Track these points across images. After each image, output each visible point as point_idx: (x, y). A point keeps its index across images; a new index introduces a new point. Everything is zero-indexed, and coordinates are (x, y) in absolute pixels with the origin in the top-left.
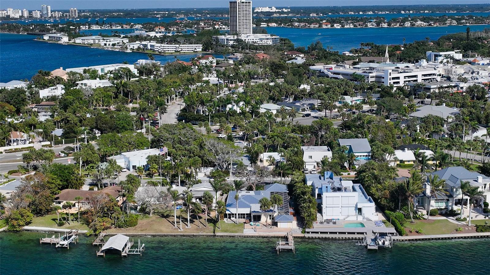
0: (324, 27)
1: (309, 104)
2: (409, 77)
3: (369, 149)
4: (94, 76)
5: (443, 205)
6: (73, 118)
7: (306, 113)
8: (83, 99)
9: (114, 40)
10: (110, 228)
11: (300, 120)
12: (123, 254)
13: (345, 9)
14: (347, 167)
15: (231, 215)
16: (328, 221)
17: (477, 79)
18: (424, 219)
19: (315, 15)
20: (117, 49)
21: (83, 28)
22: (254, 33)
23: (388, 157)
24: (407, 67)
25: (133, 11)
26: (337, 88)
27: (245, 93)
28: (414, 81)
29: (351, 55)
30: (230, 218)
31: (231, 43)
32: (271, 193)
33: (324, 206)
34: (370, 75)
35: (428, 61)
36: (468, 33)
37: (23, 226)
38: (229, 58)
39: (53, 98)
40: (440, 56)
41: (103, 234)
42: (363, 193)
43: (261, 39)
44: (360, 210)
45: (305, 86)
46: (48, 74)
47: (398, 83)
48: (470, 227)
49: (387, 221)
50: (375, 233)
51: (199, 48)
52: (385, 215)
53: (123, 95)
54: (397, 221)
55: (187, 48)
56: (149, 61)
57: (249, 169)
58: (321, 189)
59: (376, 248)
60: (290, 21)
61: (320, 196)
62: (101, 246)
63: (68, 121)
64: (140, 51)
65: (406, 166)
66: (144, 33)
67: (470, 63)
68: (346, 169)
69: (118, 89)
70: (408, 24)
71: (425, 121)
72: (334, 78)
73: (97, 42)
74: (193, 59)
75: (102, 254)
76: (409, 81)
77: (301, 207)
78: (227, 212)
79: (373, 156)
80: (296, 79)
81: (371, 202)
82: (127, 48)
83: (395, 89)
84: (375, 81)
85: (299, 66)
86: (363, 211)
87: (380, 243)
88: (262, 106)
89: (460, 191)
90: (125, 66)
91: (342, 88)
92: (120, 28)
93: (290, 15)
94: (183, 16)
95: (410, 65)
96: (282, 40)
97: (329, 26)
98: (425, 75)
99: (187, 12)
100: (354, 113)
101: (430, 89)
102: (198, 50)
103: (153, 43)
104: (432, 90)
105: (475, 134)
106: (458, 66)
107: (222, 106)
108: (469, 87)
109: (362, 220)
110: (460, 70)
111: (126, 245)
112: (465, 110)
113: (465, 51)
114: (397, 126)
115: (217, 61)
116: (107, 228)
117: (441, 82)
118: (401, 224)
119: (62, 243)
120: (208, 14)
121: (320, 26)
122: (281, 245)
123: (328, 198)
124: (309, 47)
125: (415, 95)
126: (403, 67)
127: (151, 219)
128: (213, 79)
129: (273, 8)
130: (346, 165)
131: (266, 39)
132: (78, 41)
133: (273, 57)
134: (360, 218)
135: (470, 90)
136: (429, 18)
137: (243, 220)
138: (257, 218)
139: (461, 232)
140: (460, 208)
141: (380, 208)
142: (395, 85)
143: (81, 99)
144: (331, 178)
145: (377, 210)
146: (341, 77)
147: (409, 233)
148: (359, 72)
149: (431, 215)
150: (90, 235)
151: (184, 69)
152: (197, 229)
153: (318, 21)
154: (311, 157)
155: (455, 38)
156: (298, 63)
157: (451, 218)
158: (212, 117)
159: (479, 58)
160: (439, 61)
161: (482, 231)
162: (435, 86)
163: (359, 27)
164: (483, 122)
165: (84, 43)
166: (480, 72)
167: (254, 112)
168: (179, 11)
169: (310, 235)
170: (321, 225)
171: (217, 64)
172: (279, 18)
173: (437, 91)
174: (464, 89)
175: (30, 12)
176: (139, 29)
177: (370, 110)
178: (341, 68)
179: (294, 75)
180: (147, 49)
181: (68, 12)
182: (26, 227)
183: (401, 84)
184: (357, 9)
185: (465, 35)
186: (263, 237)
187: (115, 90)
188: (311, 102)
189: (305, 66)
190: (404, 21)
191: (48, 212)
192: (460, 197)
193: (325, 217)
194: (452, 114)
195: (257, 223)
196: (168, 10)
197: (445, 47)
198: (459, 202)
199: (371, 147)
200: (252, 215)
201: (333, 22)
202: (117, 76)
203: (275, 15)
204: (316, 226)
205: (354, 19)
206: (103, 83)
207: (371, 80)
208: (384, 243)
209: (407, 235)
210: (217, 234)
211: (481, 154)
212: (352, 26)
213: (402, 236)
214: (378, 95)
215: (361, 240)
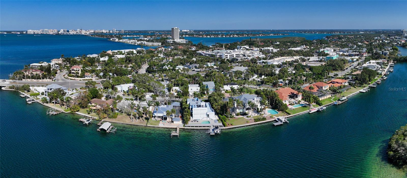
0: (204, 37)
1: (195, 66)
2: (231, 55)
3: (215, 86)
4: (121, 53)
5: (241, 111)
6: (108, 69)
7: (193, 69)
8: (114, 62)
9: (132, 41)
10: (106, 118)
11: (191, 73)
12: (107, 132)
13: (212, 31)
14: (206, 93)
15: (155, 117)
16: (195, 121)
17: (254, 55)
18: (234, 117)
19: (202, 33)
20: (133, 44)
21: (124, 36)
22: (180, 39)
23: (221, 89)
24: (231, 51)
25: (142, 31)
26: (205, 60)
27: (172, 61)
28: (233, 57)
29: (212, 47)
30: (154, 118)
31: (171, 42)
32: (173, 106)
33: (193, 114)
34: (218, 55)
35: (237, 49)
36: (250, 39)
37: (76, 112)
38: (169, 48)
39: (104, 61)
40: (242, 47)
41: (103, 120)
42: (210, 107)
43: (182, 41)
44: (208, 115)
45: (194, 59)
46: (106, 52)
47: (227, 57)
48: (252, 120)
49: (219, 120)
50: (214, 126)
51: (160, 44)
52: (219, 117)
53: (129, 61)
54: (223, 120)
55: (156, 44)
56: (141, 49)
57: (167, 94)
58: (192, 106)
59: (214, 134)
60: (193, 35)
61: (192, 109)
62: (100, 126)
63: (106, 70)
64: (140, 45)
65: (228, 92)
66: (143, 38)
67: (251, 50)
68: (205, 94)
69: (127, 59)
70: (232, 36)
71: (236, 72)
72: (205, 56)
73: (127, 41)
74: (156, 48)
75: (99, 130)
76: (231, 57)
77: (184, 114)
78: (154, 115)
79: (216, 89)
80: (191, 56)
81: (213, 112)
82: (136, 43)
83: (226, 60)
84: (219, 57)
85: (193, 51)
86: (210, 116)
87: (216, 132)
88: (177, 67)
89: (248, 105)
90: (132, 50)
91: (207, 60)
92: (136, 36)
93: (193, 33)
94: (158, 33)
95: (232, 51)
96: (189, 41)
97: (206, 37)
98: (236, 55)
99: (159, 31)
100: (211, 69)
101: (238, 60)
102: (160, 45)
103: (145, 42)
104: (239, 60)
105: (253, 78)
106: (247, 51)
107: (162, 67)
108: (251, 59)
109: (209, 119)
110: (248, 52)
111: (110, 127)
112: (250, 68)
113: (250, 45)
114: (225, 76)
115: (165, 49)
116: (105, 118)
117: (242, 57)
118: (225, 121)
119: (86, 122)
120: (166, 32)
121: (203, 36)
122: (173, 133)
123: (196, 111)
124: (197, 44)
125: (233, 62)
126: (229, 52)
127: (123, 116)
128: (162, 56)
129: (188, 30)
130: (205, 92)
131: (183, 41)
132: (121, 41)
133: (185, 48)
134: (208, 119)
135: (252, 60)
136: (238, 34)
137: (160, 119)
138: (166, 119)
139: (249, 123)
140: (248, 111)
141: (217, 114)
142: (226, 58)
143: (113, 62)
144: (197, 100)
145: (215, 114)
146: (207, 55)
147: (228, 125)
148: (214, 54)
149: (237, 115)
150: (98, 120)
151: (152, 52)
152: (140, 122)
153: (202, 35)
154: (192, 89)
155: (247, 41)
156: (193, 50)
157: (245, 116)
158: (158, 71)
159: (254, 48)
160: (242, 49)
161: (257, 122)
162: (240, 59)
163: (216, 37)
164: (256, 72)
165: (123, 42)
166: (255, 53)
167: (174, 69)
168: (157, 31)
169: (187, 128)
170: (192, 123)
171: (165, 50)
172: (189, 33)
173: (240, 60)
174: (250, 60)
175: (109, 31)
176: (142, 37)
177: (217, 68)
178: (208, 52)
179: (190, 55)
180: (143, 44)
181: (121, 31)
182: (77, 113)
183: (228, 58)
184: (215, 31)
185: (250, 40)
186: (167, 128)
187: (126, 59)
188: (196, 65)
189: (195, 51)
190: (230, 35)
191: (86, 107)
192: (248, 107)
193: (194, 119)
194: (245, 69)
195: (165, 121)
196: (153, 31)
197: (244, 44)
198: (247, 109)
199: (215, 85)
200: (163, 117)
201: (207, 35)
202: (128, 53)
203: (188, 33)
204: (190, 123)
205: (214, 34)
206: (123, 56)
207: (218, 56)
208: (217, 132)
209: (227, 126)
210: (148, 125)
211: (255, 85)
212: (213, 37)
213: (225, 127)
214: (220, 62)
215: (208, 129)
